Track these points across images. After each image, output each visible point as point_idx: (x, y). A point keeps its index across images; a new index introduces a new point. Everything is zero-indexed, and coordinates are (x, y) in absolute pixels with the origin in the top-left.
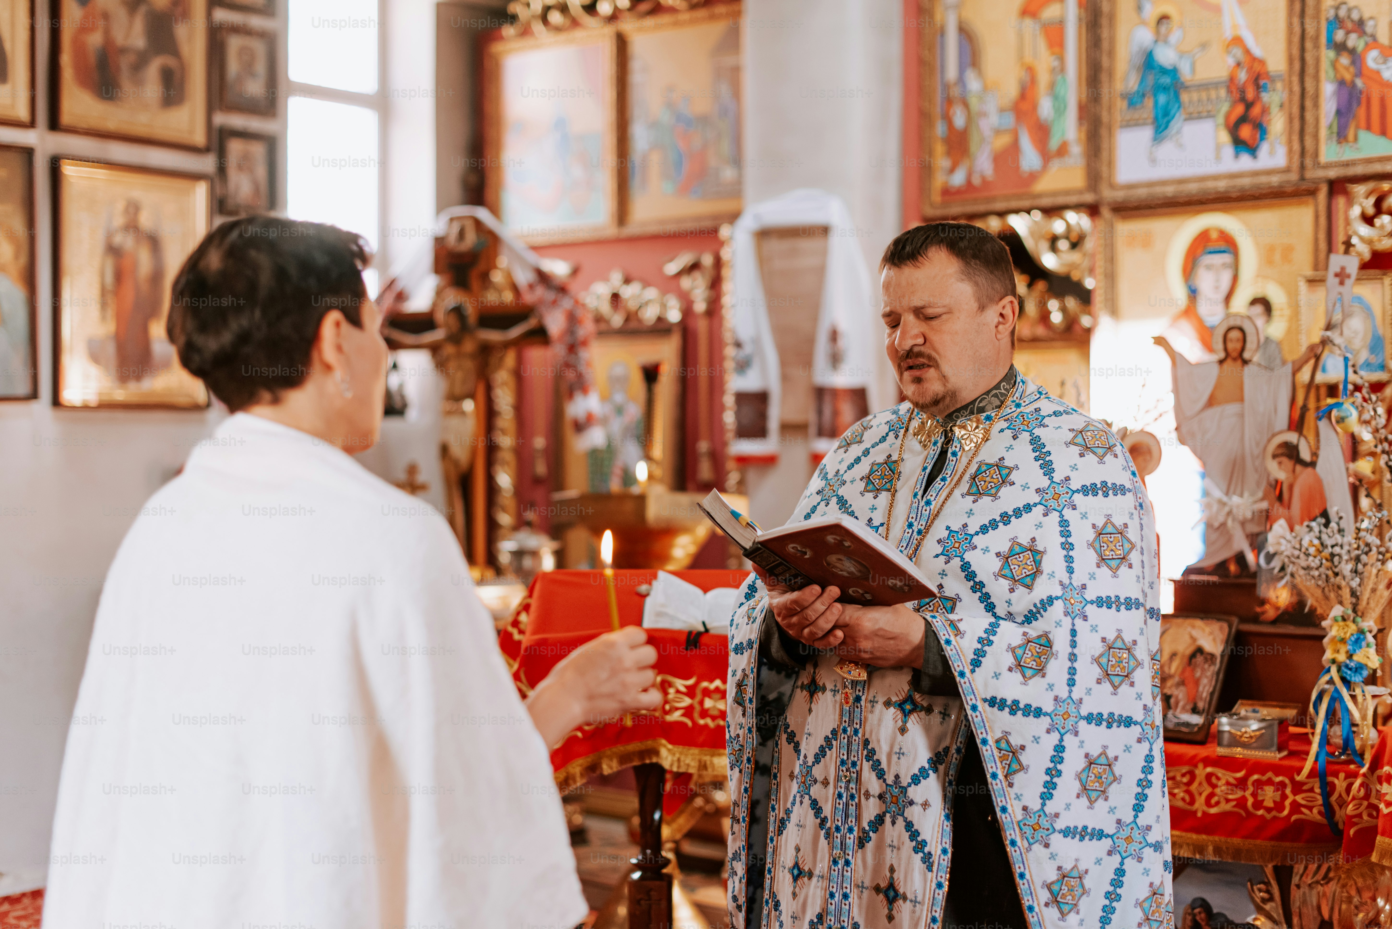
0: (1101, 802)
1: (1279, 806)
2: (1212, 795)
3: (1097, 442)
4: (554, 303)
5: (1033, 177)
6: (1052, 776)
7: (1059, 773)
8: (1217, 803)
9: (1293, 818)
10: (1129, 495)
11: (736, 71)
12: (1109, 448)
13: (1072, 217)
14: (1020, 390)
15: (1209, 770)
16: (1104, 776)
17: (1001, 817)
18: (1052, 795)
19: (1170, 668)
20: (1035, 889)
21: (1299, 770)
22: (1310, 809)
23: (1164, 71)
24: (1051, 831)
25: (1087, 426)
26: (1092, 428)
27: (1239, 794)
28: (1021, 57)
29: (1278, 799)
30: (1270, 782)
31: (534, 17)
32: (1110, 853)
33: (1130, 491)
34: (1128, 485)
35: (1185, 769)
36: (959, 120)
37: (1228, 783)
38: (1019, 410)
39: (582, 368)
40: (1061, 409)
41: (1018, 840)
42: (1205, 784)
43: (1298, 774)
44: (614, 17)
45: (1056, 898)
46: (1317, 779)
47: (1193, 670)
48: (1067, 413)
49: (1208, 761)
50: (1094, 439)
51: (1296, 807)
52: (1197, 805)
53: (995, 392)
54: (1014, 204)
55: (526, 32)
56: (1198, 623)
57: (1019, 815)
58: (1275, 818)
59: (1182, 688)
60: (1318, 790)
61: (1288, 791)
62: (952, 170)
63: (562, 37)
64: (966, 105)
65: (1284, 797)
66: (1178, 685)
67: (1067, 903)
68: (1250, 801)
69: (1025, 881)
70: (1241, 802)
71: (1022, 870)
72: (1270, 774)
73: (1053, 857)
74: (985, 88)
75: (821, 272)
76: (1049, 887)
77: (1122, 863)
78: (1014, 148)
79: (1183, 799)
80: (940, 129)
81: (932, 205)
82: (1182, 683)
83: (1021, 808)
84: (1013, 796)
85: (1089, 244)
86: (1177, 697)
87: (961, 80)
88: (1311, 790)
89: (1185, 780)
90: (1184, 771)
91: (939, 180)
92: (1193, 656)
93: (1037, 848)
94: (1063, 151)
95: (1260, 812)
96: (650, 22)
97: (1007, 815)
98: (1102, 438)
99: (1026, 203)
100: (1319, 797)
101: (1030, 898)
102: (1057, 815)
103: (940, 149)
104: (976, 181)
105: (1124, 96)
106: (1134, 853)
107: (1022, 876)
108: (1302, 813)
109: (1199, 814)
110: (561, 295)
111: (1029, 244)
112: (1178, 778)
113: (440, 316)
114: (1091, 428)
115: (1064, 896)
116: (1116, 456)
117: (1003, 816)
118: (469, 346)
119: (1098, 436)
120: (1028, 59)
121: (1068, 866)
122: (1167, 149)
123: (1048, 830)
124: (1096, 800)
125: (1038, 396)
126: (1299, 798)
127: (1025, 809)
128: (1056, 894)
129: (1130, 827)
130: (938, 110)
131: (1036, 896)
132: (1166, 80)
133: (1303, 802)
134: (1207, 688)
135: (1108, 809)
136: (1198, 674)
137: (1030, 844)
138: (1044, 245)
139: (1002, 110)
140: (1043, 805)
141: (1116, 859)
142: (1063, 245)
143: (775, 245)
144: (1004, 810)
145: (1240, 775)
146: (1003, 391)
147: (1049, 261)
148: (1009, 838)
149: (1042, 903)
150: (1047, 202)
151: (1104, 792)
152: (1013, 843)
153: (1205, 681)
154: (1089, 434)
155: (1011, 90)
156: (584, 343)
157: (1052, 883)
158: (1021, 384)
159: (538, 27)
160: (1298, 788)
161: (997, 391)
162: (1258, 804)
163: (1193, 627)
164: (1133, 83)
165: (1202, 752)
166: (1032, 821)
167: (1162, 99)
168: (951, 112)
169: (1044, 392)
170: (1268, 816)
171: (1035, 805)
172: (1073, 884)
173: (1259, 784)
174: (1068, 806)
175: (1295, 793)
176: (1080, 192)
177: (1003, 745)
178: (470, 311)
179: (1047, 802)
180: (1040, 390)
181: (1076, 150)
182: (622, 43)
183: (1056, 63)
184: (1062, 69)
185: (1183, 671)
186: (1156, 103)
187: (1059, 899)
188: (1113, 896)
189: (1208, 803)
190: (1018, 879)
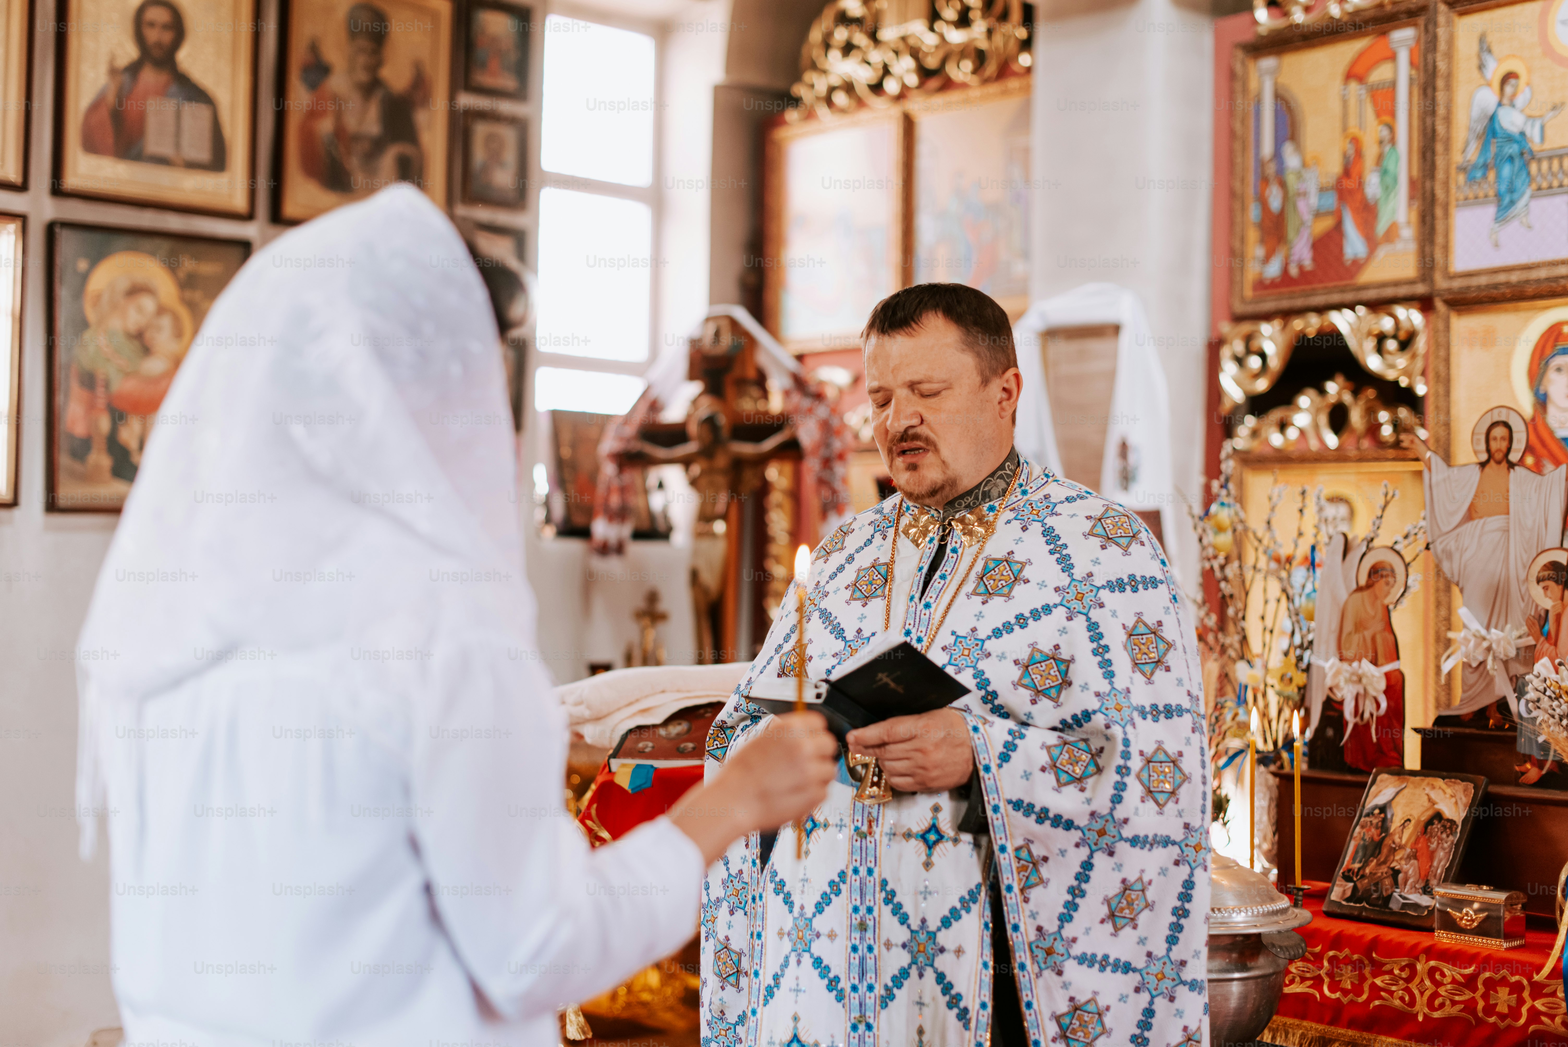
0: (1128, 930)
1: (1514, 1013)
2: (1435, 995)
3: (1119, 531)
4: (810, 411)
5: (1358, 265)
6: (1074, 896)
7: (1083, 894)
8: (1442, 1005)
9: (1531, 1028)
10: (1162, 588)
11: (1027, 151)
12: (1134, 536)
13: (1401, 312)
14: (1025, 471)
15: (1432, 963)
16: (1136, 902)
17: (1012, 936)
18: (1071, 917)
19: (1401, 838)
20: (1042, 1020)
21: (1539, 968)
22: (1552, 1017)
23: (1510, 139)
24: (1066, 956)
25: (1106, 511)
26: (1113, 513)
27: (1467, 995)
28: (1345, 128)
29: (1513, 1003)
30: (1504, 982)
31: (818, 98)
32: (1137, 990)
33: (1162, 582)
34: (1159, 576)
35: (1404, 961)
36: (1275, 202)
37: (1454, 981)
38: (1025, 498)
39: (838, 485)
40: (1074, 494)
41: (1028, 963)
42: (1427, 983)
43: (1538, 974)
44: (901, 96)
45: (1065, 1033)
46: (1561, 981)
47: (1429, 840)
48: (1082, 498)
49: (1432, 952)
50: (1116, 528)
51: (1534, 1014)
52: (1417, 1008)
53: (1000, 472)
54: (1336, 298)
55: (810, 115)
56: (1439, 782)
57: (1032, 935)
58: (1509, 1027)
59: (1413, 862)
60: (1561, 994)
61: (1526, 994)
62: (1267, 259)
63: (846, 119)
64: (1283, 184)
65: (1521, 1002)
66: (1409, 858)
67: (1078, 1040)
68: (1481, 1004)
69: (1032, 1011)
70: (1470, 1005)
71: (1030, 998)
72: (1504, 972)
73: (1065, 986)
74: (1304, 165)
75: (1111, 376)
76: (1058, 1019)
77: (1151, 1003)
78: (1337, 232)
79: (1402, 999)
80: (1254, 213)
81: (1243, 300)
82: (1414, 856)
83: (1035, 928)
84: (1027, 913)
85: (1421, 344)
86: (1406, 873)
87: (1278, 155)
88: (1554, 994)
89: (1404, 975)
90: (1403, 964)
91: (1252, 270)
92: (1430, 822)
93: (1048, 974)
94: (1391, 234)
95: (1492, 1020)
96: (939, 100)
97: (1019, 934)
98: (1125, 525)
99: (1349, 297)
100: (1564, 1004)
101: (1036, 1031)
102: (1074, 940)
103: (1253, 235)
104: (1294, 271)
105: (1462, 169)
106: (1165, 991)
107: (1029, 1005)
108: (1542, 1023)
109: (1420, 1019)
110: (817, 402)
111: (1352, 344)
112: (1396, 972)
113: (693, 429)
114: (1111, 513)
115: (1074, 1031)
116: (1142, 544)
117: (1014, 935)
118: (721, 461)
119: (1119, 524)
120: (1353, 130)
121: (1082, 998)
122: (1512, 230)
123: (1062, 955)
124: (1122, 927)
125: (1045, 479)
126: (1539, 1004)
127: (1039, 929)
128: (1065, 1027)
129: (1162, 961)
130: (1251, 191)
131: (1043, 1029)
132: (1513, 149)
133: (1543, 1009)
134: (1442, 863)
135: (1137, 940)
136: (1434, 846)
137: (1041, 970)
138: (1370, 344)
139: (1322, 190)
140: (1061, 927)
141: (1145, 997)
142: (1391, 345)
143: (1061, 347)
144: (1016, 928)
145: (1469, 971)
146: (1008, 472)
147: (1373, 363)
148: (1018, 960)
149: (1050, 1037)
150: (1371, 294)
151: (1132, 919)
152: (1022, 967)
153: (1441, 854)
154: (1108, 521)
155: (1335, 167)
156: (841, 457)
157: (1063, 1015)
158: (1025, 465)
159: (822, 111)
160: (1538, 990)
161: (1002, 472)
162: (1490, 1009)
163: (1433, 787)
164: (1473, 153)
165: (1425, 940)
166: (1046, 944)
167: (1506, 170)
168: (1267, 192)
169: (1051, 474)
170: (1502, 1025)
171: (1051, 927)
172: (1086, 1019)
173: (1491, 985)
174: (1087, 931)
175: (1534, 997)
176: (1411, 282)
177: (1024, 854)
178: (722, 420)
179: (1066, 924)
180: (1046, 472)
181: (1408, 233)
182: (909, 126)
183: (1385, 133)
184: (1393, 141)
185: (1417, 841)
186: (1498, 176)
187: (1068, 1034)
188: (1140, 1040)
189: (1430, 1004)
190: (1024, 1008)
